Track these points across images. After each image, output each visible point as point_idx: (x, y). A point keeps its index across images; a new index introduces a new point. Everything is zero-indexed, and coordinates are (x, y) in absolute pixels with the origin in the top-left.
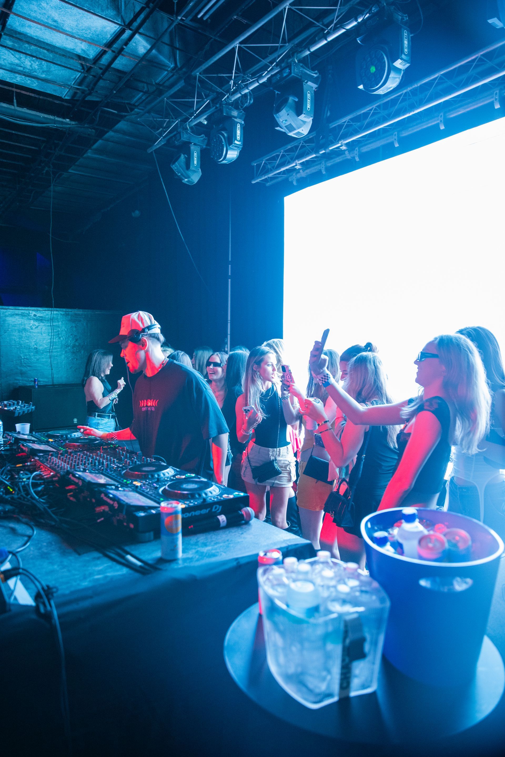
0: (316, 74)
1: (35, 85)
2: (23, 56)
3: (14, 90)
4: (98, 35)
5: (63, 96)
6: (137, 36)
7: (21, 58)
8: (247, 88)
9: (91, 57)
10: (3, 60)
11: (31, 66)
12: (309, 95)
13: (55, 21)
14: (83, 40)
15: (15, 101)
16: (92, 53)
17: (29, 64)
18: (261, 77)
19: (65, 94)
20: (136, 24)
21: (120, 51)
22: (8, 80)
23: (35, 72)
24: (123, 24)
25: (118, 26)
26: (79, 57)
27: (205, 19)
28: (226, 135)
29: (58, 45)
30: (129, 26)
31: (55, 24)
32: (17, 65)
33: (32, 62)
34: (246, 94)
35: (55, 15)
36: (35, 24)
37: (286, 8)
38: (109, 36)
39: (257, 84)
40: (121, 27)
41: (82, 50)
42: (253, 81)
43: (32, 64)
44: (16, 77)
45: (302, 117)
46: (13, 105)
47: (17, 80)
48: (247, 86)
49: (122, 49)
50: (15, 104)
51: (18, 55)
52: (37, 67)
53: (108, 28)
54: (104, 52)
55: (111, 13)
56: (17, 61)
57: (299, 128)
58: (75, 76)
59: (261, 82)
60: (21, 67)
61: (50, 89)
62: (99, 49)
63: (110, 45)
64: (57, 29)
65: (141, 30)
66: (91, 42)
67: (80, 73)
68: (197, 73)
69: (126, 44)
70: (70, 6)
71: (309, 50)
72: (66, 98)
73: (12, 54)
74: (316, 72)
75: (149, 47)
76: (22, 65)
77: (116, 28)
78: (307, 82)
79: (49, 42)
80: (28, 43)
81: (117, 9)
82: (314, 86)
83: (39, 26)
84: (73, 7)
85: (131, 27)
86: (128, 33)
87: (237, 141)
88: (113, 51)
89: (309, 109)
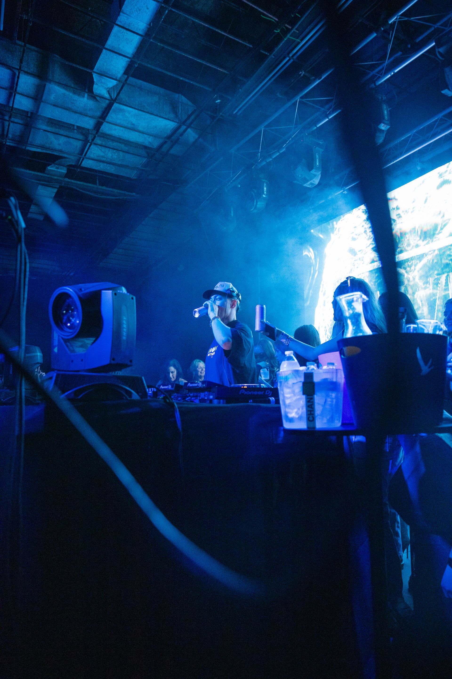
0: (322, 141)
1: (112, 170)
2: (107, 150)
3: (98, 174)
4: (161, 131)
5: (132, 177)
6: (189, 130)
7: (105, 151)
8: (271, 157)
9: (155, 147)
10: (93, 154)
11: (112, 156)
12: (317, 156)
13: (133, 124)
14: (151, 135)
15: (98, 182)
16: (156, 144)
17: (111, 155)
18: (281, 148)
19: (133, 175)
20: (188, 122)
21: (176, 141)
22: (94, 168)
23: (114, 160)
24: (180, 122)
25: (176, 124)
26: (146, 147)
27: (238, 114)
28: (256, 191)
29: (132, 140)
30: (184, 123)
31: (132, 126)
32: (103, 157)
33: (113, 154)
34: (270, 162)
35: (134, 121)
36: (119, 128)
37: (297, 101)
38: (169, 131)
39: (278, 154)
40: (178, 124)
41: (149, 142)
42: (276, 151)
43: (113, 155)
44: (100, 165)
45: (313, 172)
46: (97, 185)
47: (100, 167)
48: (270, 156)
49: (178, 139)
50: (98, 184)
51: (103, 149)
52: (116, 157)
53: (169, 126)
54: (165, 142)
55: (172, 116)
56: (102, 154)
57: (311, 180)
58: (142, 162)
59: (281, 152)
60: (105, 157)
61: (123, 172)
62: (161, 141)
63: (169, 137)
64: (133, 129)
65: (192, 126)
66: (155, 136)
67: (146, 159)
68: (233, 151)
69: (182, 135)
70: (144, 113)
71: (316, 126)
72: (134, 178)
73: (100, 149)
74: (322, 140)
75: (197, 136)
76: (106, 156)
77: (175, 126)
78: (315, 148)
79: (127, 139)
80: (113, 140)
81: (176, 113)
82: (321, 150)
83: (122, 128)
84: (146, 114)
85: (185, 124)
86: (184, 127)
87: (265, 195)
88: (172, 141)
89: (318, 165)
